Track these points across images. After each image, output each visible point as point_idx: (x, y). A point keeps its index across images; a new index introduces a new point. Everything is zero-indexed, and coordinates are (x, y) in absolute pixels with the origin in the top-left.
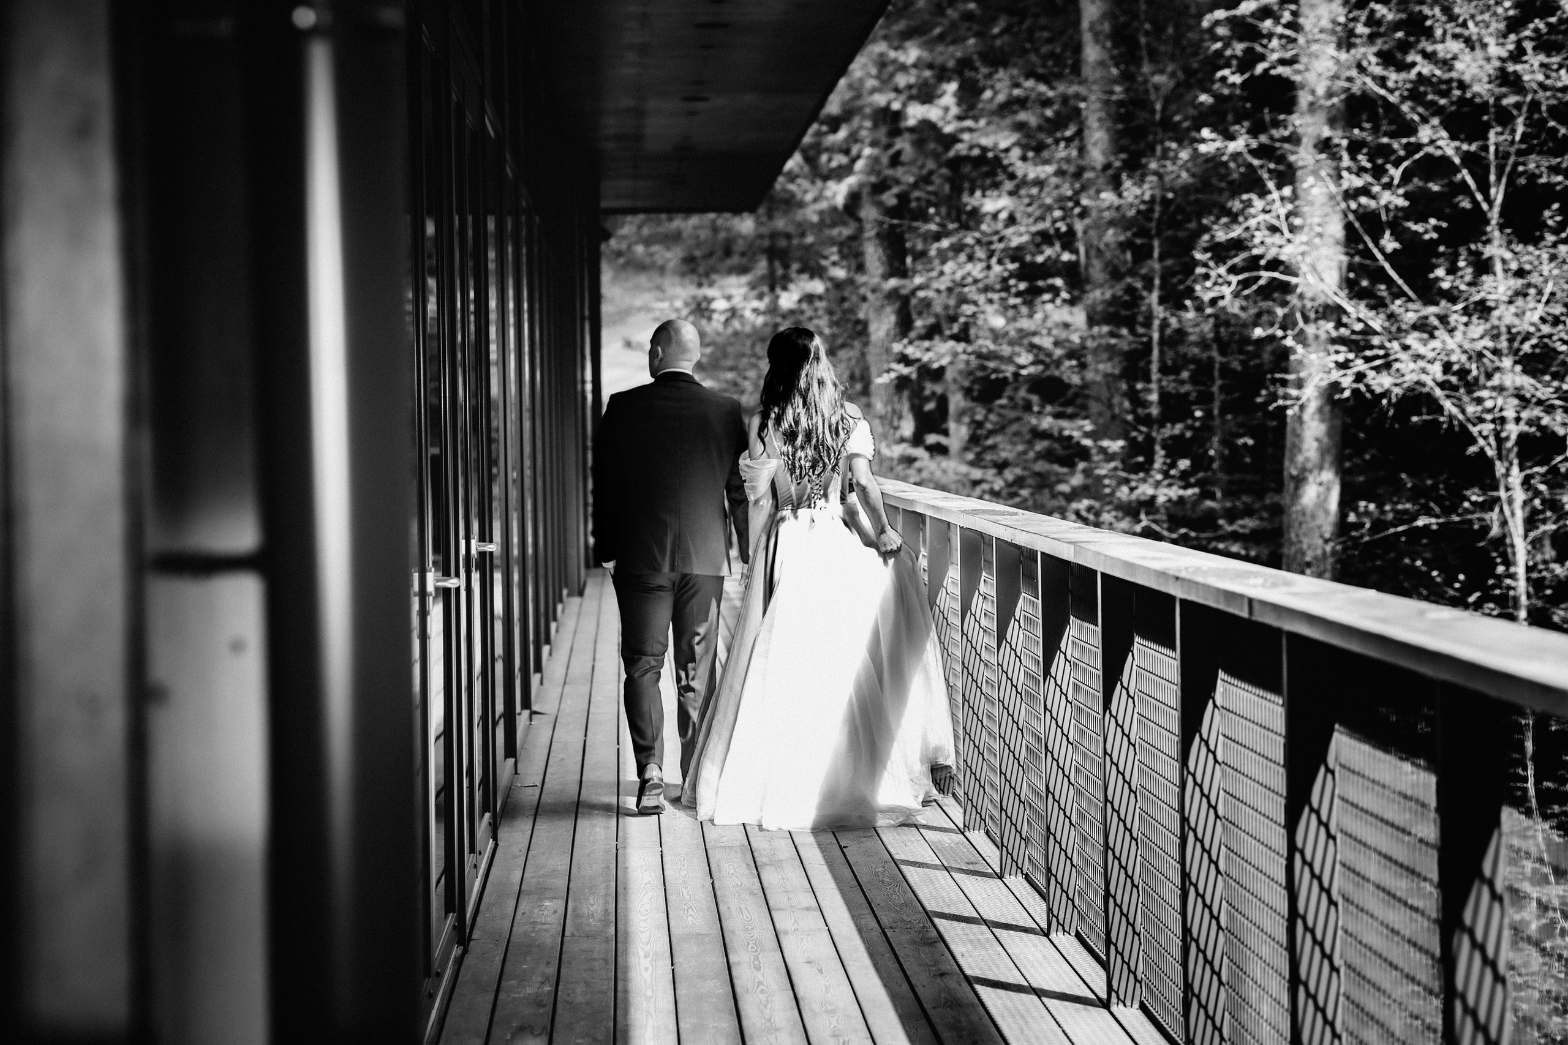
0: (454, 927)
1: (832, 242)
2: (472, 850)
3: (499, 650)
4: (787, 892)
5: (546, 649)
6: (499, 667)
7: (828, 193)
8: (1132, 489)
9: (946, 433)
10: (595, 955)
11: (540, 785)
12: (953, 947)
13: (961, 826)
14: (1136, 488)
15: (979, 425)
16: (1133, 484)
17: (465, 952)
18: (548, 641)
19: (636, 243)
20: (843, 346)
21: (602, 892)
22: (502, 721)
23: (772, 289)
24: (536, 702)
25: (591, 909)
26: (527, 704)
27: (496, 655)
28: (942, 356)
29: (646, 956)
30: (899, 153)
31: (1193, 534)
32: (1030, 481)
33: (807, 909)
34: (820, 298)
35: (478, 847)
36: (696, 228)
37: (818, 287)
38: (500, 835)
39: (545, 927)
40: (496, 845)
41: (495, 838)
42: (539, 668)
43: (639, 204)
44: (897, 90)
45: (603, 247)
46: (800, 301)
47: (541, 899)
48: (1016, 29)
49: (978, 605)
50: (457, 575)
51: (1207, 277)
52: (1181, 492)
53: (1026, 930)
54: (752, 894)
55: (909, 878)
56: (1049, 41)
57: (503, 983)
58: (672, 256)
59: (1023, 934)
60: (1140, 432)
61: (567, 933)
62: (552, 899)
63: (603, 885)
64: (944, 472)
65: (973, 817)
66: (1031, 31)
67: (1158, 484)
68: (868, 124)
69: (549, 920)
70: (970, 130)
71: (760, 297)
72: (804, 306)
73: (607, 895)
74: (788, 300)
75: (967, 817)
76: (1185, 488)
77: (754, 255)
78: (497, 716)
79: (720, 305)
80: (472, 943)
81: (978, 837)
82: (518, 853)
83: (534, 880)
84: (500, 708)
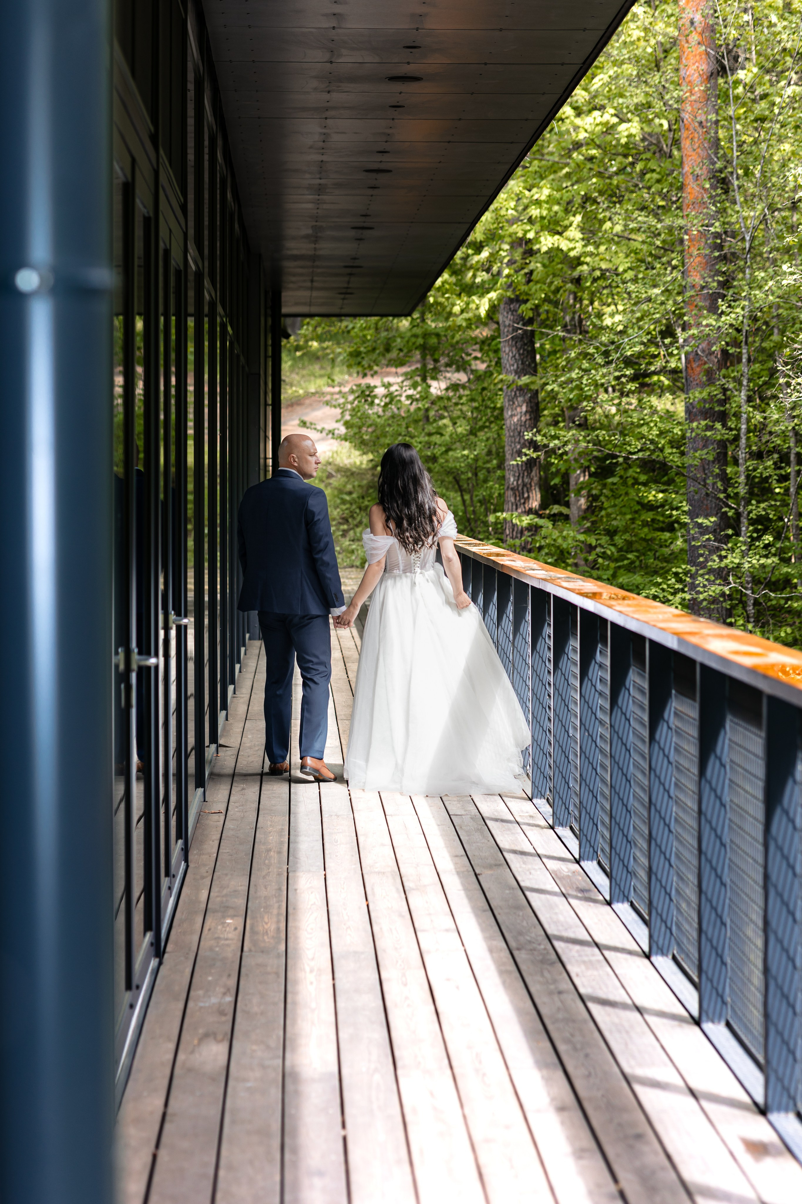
0: (152, 944)
1: (474, 341)
2: (167, 874)
3: (191, 689)
4: (430, 914)
5: (231, 688)
6: (191, 703)
7: (473, 306)
8: (721, 558)
9: (567, 505)
10: (269, 969)
11: (224, 812)
12: (569, 967)
13: (577, 857)
14: (726, 557)
15: (596, 498)
16: (723, 553)
17: (160, 963)
18: (233, 682)
19: (312, 339)
20: (482, 428)
21: (275, 911)
22: (193, 752)
23: (424, 380)
24: (222, 736)
25: (266, 927)
26: (214, 739)
27: (189, 693)
28: (566, 444)
29: (311, 971)
30: (531, 272)
31: (773, 595)
32: (636, 546)
33: (447, 930)
34: (464, 387)
35: (173, 871)
36: (362, 329)
37: (462, 377)
38: (190, 857)
39: (227, 942)
40: (187, 866)
41: (186, 860)
42: (224, 707)
43: (314, 310)
44: (531, 220)
45: (284, 342)
46: (447, 389)
47: (224, 917)
48: (629, 169)
49: (595, 672)
50: (157, 655)
51: (788, 384)
52: (763, 561)
53: (630, 953)
54: (401, 916)
55: (533, 904)
56: (658, 181)
57: (192, 993)
58: (342, 351)
59: (628, 957)
60: (731, 508)
61: (245, 948)
62: (232, 917)
63: (276, 905)
64: (565, 538)
65: (587, 850)
66: (643, 173)
67: (744, 554)
68: (506, 247)
69: (230, 936)
70: (591, 254)
71: (414, 386)
72: (451, 394)
73: (279, 914)
74: (437, 388)
75: (582, 850)
76: (766, 556)
77: (410, 351)
78: (189, 749)
79: (380, 391)
80: (166, 956)
81: (591, 866)
82: (205, 874)
83: (219, 899)
84: (191, 740)
